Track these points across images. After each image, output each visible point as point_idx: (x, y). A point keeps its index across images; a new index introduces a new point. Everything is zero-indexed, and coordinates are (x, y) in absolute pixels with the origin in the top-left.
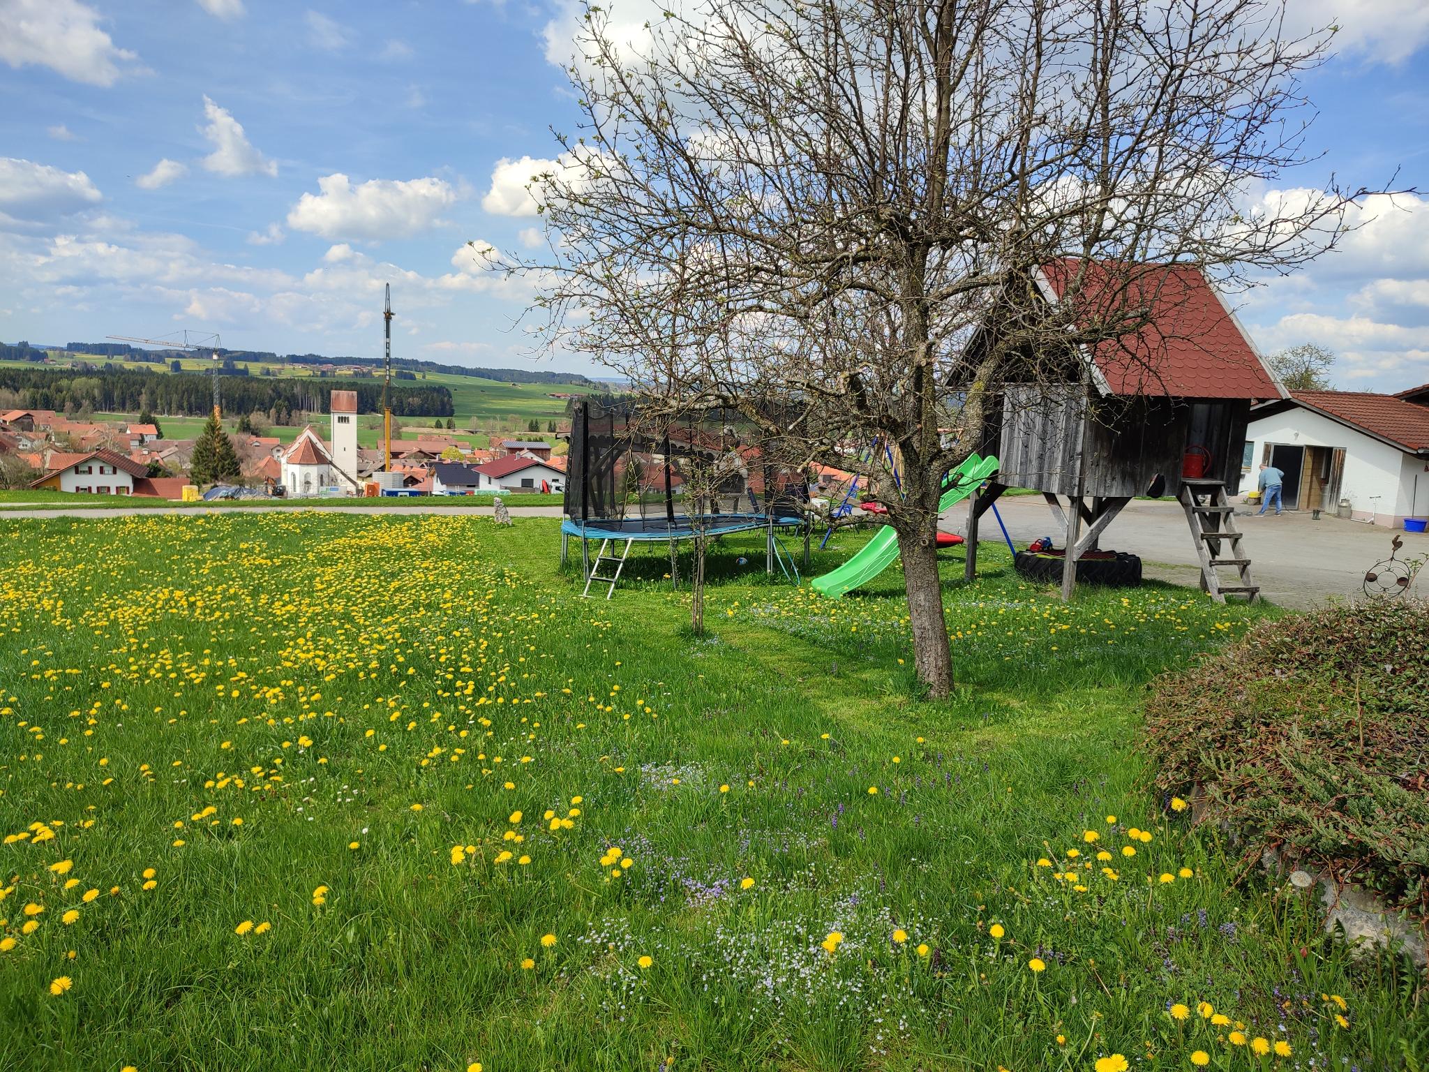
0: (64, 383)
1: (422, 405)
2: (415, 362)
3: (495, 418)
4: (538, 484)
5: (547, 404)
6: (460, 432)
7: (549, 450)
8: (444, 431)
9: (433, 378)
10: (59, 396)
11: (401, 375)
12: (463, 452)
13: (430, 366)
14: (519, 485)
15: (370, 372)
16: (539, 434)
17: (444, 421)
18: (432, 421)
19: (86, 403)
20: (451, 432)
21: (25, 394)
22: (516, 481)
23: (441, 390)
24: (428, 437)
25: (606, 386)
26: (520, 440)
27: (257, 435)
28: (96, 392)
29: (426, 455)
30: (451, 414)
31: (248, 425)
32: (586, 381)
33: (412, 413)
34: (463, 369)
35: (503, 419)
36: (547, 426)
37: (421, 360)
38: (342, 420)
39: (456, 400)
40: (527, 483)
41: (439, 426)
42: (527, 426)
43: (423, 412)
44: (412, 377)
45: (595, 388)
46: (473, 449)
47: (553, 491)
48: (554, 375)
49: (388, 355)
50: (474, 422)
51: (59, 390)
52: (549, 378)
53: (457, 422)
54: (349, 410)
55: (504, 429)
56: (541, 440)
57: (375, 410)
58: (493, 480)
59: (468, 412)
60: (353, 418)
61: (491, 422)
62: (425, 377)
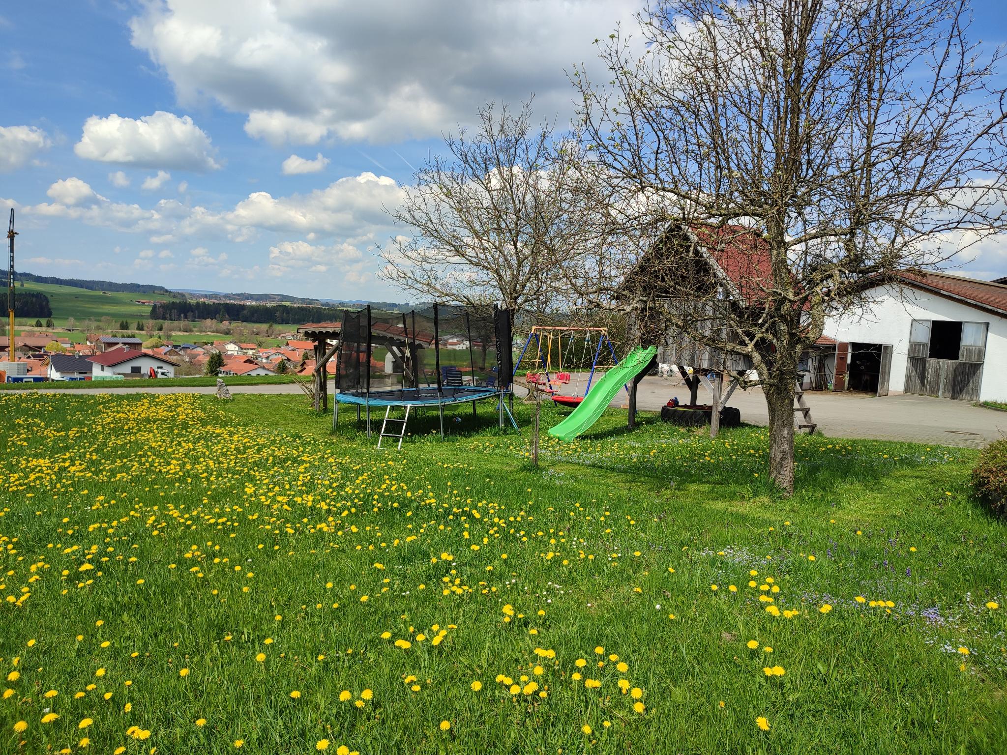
1: (23, 308)
3: (90, 320)
4: (145, 370)
5: (134, 309)
6: (59, 330)
7: (141, 344)
8: (44, 329)
9: (29, 286)
12: (65, 346)
14: (129, 372)
16: (129, 332)
17: (44, 321)
18: (33, 321)
20: (50, 330)
22: (126, 369)
23: (39, 296)
24: (31, 334)
25: (183, 295)
26: (115, 336)
29: (30, 348)
30: (49, 316)
32: (167, 291)
34: (58, 280)
35: (95, 320)
36: (135, 325)
39: (52, 305)
40: (136, 370)
41: (39, 325)
42: (118, 325)
43: (26, 313)
45: (174, 297)
46: (72, 344)
47: (159, 376)
48: (138, 286)
49: (12, 266)
50: (71, 322)
52: (134, 288)
53: (56, 322)
55: (98, 328)
56: (133, 336)
58: (105, 368)
59: (65, 314)
61: (87, 322)
62: (22, 285)
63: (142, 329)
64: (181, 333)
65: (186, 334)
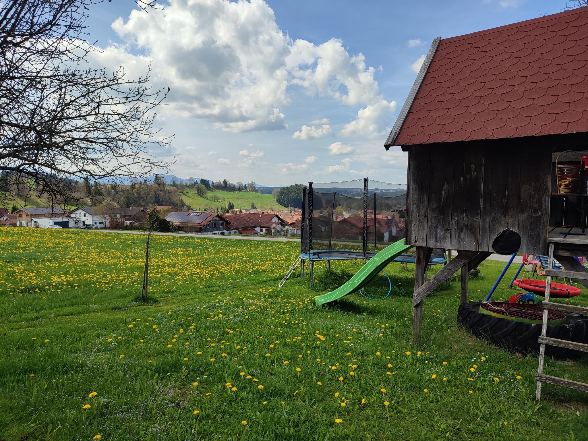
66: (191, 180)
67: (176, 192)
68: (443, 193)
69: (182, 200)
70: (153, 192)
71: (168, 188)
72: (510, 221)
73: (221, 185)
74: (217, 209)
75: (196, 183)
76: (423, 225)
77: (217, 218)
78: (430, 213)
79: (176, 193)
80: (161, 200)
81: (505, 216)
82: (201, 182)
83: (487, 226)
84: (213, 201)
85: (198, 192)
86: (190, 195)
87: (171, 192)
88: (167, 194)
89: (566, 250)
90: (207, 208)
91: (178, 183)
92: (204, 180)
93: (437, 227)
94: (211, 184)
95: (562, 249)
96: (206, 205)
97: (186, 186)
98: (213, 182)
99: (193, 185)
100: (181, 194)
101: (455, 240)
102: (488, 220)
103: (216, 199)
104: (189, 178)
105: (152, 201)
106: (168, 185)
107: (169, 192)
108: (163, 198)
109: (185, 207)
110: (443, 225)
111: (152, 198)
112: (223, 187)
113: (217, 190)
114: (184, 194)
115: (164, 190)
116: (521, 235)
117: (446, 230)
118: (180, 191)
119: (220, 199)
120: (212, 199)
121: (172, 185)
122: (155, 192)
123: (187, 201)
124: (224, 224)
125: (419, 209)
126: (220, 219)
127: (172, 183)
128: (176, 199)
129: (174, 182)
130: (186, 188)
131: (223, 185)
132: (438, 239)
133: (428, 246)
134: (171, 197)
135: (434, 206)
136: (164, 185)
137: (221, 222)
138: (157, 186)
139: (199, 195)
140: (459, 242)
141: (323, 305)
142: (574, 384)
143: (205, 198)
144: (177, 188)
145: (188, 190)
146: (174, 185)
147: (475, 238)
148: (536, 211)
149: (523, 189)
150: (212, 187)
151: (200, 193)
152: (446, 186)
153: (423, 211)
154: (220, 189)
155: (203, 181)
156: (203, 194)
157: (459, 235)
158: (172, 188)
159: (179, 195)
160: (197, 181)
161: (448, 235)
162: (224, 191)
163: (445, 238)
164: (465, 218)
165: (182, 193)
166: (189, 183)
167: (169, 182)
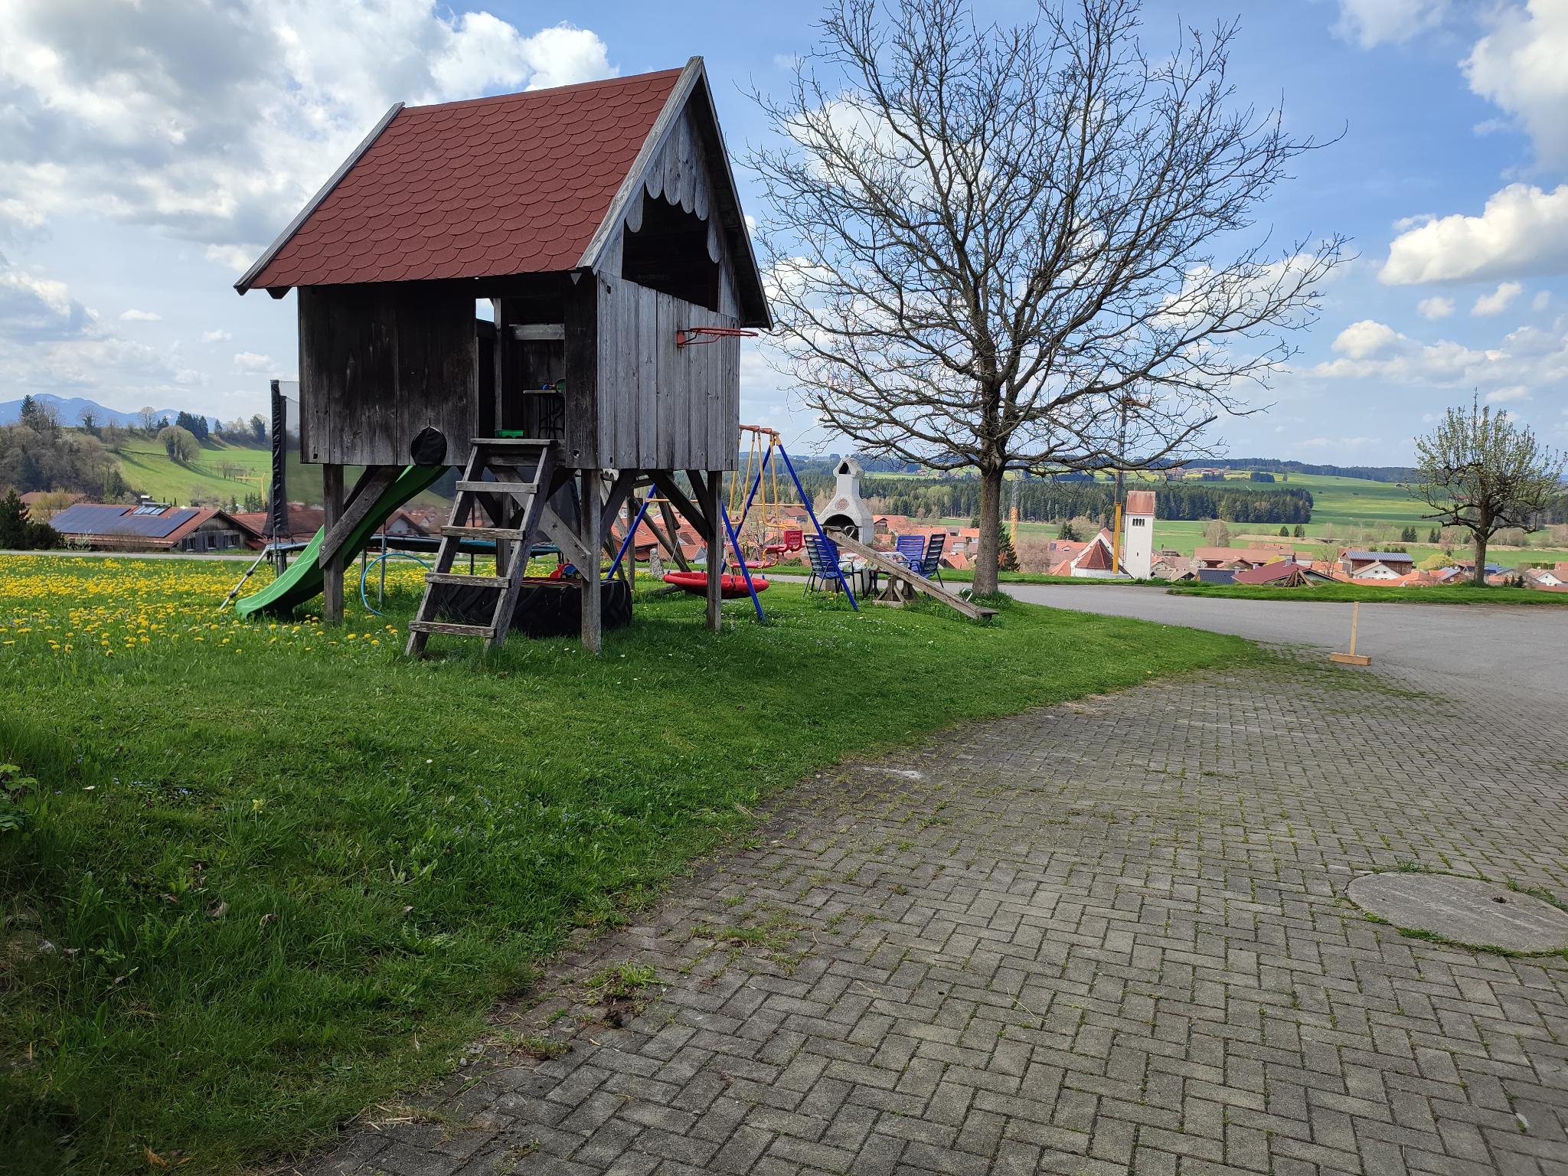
0: (921, 491)
1: (1272, 510)
2: (1276, 463)
6: (1310, 541)
7: (1411, 563)
8: (1291, 539)
9: (1295, 479)
10: (915, 503)
11: (1256, 477)
13: (1294, 466)
15: (1221, 475)
16: (1415, 545)
17: (1291, 528)
18: (1277, 528)
19: (935, 508)
20: (1298, 540)
21: (890, 501)
23: (1298, 493)
24: (1261, 546)
27: (1076, 540)
28: (946, 499)
30: (1307, 520)
31: (1070, 530)
33: (1258, 519)
35: (1368, 525)
36: (1428, 535)
37: (1283, 460)
38: (1137, 522)
39: (1316, 504)
41: (1284, 533)
42: (1399, 534)
43: (1272, 518)
44: (1271, 479)
50: (1328, 529)
51: (916, 498)
53: (1308, 529)
54: (1147, 512)
55: (1367, 538)
56: (1403, 550)
57: (1215, 517)
59: (1327, 518)
60: (1150, 520)
61: (1351, 529)
62: (1285, 479)
63: (1436, 542)
64: (1506, 548)
65: (1515, 549)
66: (146, 414)
67: (96, 449)
68: (348, 372)
69: (117, 475)
70: (19, 451)
71: (69, 438)
72: (431, 414)
73: (245, 431)
74: (234, 502)
75: (164, 424)
76: (324, 427)
77: (218, 523)
78: (333, 406)
79: (95, 454)
80: (46, 473)
81: (426, 408)
82: (179, 423)
83: (406, 424)
84: (220, 479)
85: (171, 450)
86: (145, 460)
87: (78, 451)
88: (65, 457)
89: (501, 456)
90: (200, 498)
91: (99, 423)
92: (189, 417)
93: (342, 430)
94: (211, 430)
95: (495, 455)
96: (197, 490)
97: (132, 432)
98: (217, 422)
99: (154, 430)
100: (112, 456)
101: (367, 449)
102: (406, 416)
103: (229, 472)
104: (138, 410)
105: (16, 477)
106: (70, 431)
107: (74, 451)
108: (51, 469)
109: (128, 494)
110: (351, 427)
111: (14, 468)
112: (251, 438)
113: (233, 447)
114: (125, 457)
115: (53, 445)
116: (446, 435)
117: (355, 434)
118: (111, 446)
119: (241, 472)
120: (215, 473)
121: (81, 430)
122: (24, 449)
123: (130, 475)
124: (242, 538)
125: (316, 397)
126: (226, 525)
127: (82, 424)
128: (98, 470)
129: (89, 421)
130: (131, 440)
131: (252, 432)
132: (345, 450)
133: (332, 462)
134: (78, 464)
135: (337, 395)
136: (54, 428)
137: (230, 533)
138: (31, 431)
139: (175, 460)
140: (372, 452)
141: (249, 615)
142: (449, 627)
143: (195, 469)
144: (102, 439)
145: (135, 446)
146: (90, 428)
147: (392, 444)
148: (461, 399)
149: (445, 364)
150: (216, 438)
151: (177, 452)
152: (351, 361)
153: (322, 402)
154: (243, 444)
155: (186, 420)
156: (185, 457)
157: (372, 441)
158: (83, 439)
159: (108, 460)
160: (165, 420)
161: (358, 442)
162: (255, 448)
163: (353, 446)
164: (377, 413)
165: (116, 452)
166: (138, 426)
167: (69, 420)
